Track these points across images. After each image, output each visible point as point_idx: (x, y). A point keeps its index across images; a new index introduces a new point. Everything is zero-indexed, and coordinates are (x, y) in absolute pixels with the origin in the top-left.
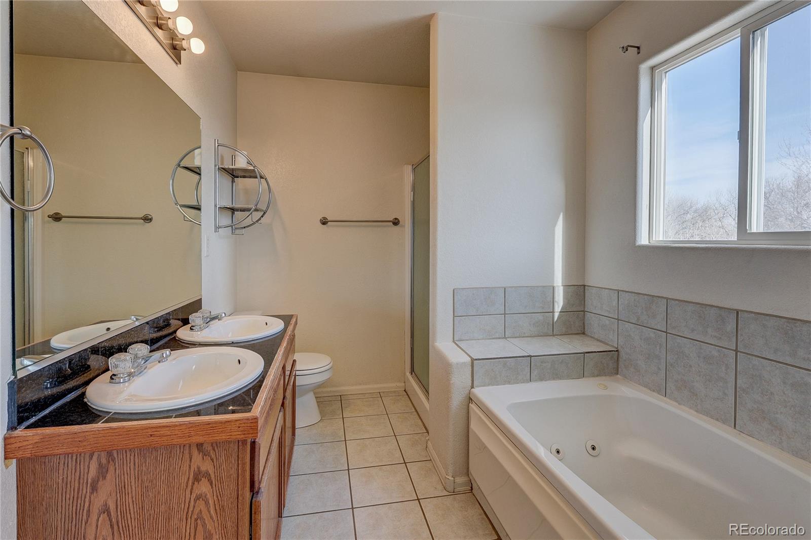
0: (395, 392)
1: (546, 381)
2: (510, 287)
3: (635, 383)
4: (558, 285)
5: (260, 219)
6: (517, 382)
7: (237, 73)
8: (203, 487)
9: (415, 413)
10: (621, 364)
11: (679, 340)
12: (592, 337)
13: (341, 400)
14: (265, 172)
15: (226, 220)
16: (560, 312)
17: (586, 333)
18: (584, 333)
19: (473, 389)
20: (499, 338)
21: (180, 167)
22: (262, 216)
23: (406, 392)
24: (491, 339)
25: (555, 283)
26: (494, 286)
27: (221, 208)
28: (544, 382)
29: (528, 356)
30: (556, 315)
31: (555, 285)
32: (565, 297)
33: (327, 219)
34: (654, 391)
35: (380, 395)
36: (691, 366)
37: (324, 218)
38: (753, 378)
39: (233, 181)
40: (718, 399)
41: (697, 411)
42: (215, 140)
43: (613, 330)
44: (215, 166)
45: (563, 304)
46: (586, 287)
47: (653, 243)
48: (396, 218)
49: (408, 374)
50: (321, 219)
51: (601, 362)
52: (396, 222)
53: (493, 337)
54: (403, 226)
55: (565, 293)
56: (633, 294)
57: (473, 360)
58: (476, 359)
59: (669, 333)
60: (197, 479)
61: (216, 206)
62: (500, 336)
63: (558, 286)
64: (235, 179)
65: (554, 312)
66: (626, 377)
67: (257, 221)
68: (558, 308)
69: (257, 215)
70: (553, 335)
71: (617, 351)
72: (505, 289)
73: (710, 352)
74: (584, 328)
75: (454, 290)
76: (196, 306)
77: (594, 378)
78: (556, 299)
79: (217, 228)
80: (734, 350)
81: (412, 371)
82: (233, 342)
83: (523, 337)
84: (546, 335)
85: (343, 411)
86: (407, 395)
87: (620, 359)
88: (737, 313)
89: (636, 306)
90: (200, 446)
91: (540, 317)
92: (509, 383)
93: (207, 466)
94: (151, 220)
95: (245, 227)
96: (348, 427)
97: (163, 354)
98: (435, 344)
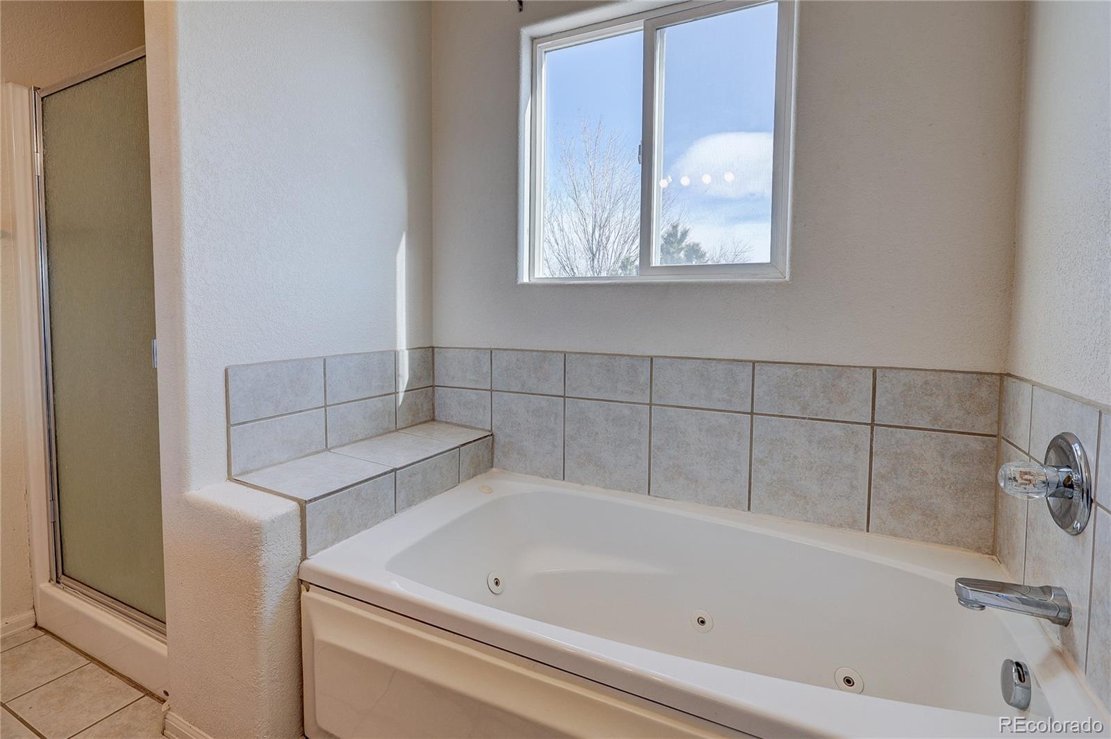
0: (3, 640)
1: (415, 505)
2: (333, 356)
3: (519, 472)
4: (402, 348)
6: (377, 519)
9: (92, 666)
10: (497, 452)
11: (582, 403)
12: (447, 423)
16: (406, 391)
17: (436, 418)
18: (433, 420)
19: (306, 562)
20: (318, 452)
23: (40, 628)
24: (303, 457)
25: (398, 345)
26: (304, 357)
28: (414, 508)
29: (392, 471)
30: (401, 396)
31: (398, 349)
32: (411, 369)
34: (547, 477)
36: (597, 434)
38: (668, 432)
40: (630, 465)
41: (604, 487)
43: (484, 406)
45: (409, 377)
46: (436, 350)
47: (533, 281)
51: (477, 454)
53: (308, 451)
54: (9, 236)
55: (411, 358)
56: (515, 353)
57: (302, 505)
58: (310, 501)
59: (567, 397)
62: (319, 449)
63: (403, 351)
65: (398, 393)
66: (505, 469)
68: (403, 385)
70: (397, 430)
71: (492, 435)
72: (325, 360)
73: (621, 411)
74: (434, 412)
75: (226, 370)
77: (470, 481)
78: (401, 372)
80: (648, 404)
81: (60, 575)
83: (356, 442)
84: (388, 432)
86: (49, 632)
87: (496, 446)
88: (652, 359)
89: (520, 369)
91: (378, 403)
92: (366, 527)
98: (188, 493)
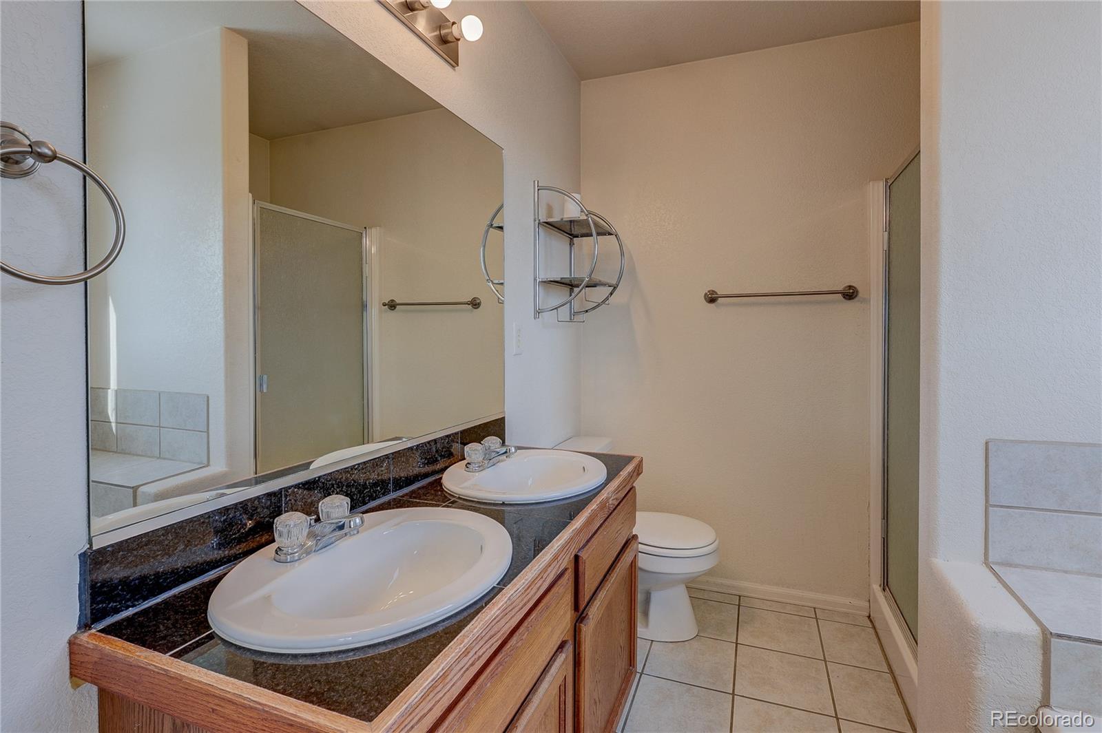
0: (846, 614)
5: (607, 299)
7: (580, 84)
13: (739, 606)
14: (617, 226)
21: (493, 228)
22: (611, 294)
23: (871, 621)
27: (542, 282)
33: (716, 294)
35: (816, 614)
37: (713, 292)
39: (571, 244)
42: (534, 181)
44: (535, 220)
48: (850, 286)
49: (876, 588)
50: (706, 294)
52: (850, 294)
54: (866, 301)
57: (1048, 636)
58: (1058, 636)
61: (535, 280)
64: (575, 239)
67: (604, 302)
69: (603, 291)
75: (988, 444)
76: (496, 428)
79: (538, 312)
81: (885, 585)
82: (503, 503)
85: (739, 629)
86: (874, 627)
94: (479, 305)
95: (587, 311)
96: (743, 666)
97: (350, 521)
98: (933, 559)
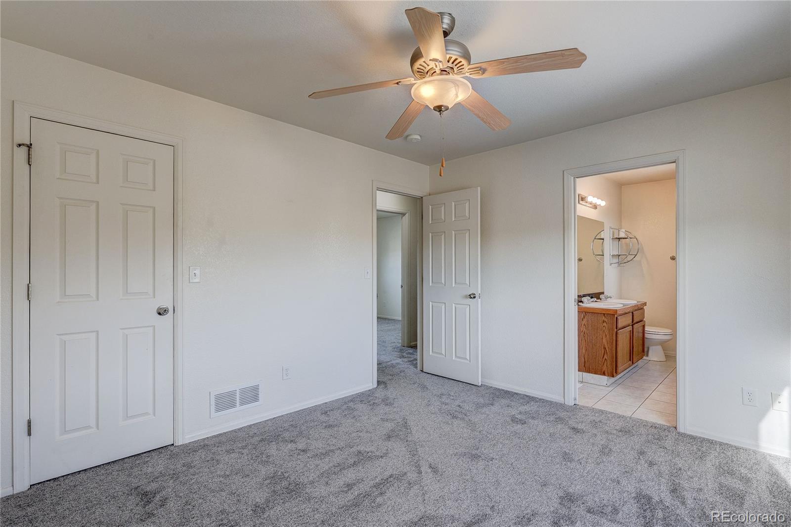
5: (633, 259)
8: (605, 324)
15: (616, 260)
22: (635, 257)
27: (613, 255)
39: (619, 241)
42: (610, 227)
44: (611, 237)
50: (671, 257)
60: (603, 322)
61: (611, 254)
67: (631, 260)
76: (603, 293)
79: (611, 263)
90: (604, 314)
93: (606, 320)
94: (582, 260)
95: (625, 263)
